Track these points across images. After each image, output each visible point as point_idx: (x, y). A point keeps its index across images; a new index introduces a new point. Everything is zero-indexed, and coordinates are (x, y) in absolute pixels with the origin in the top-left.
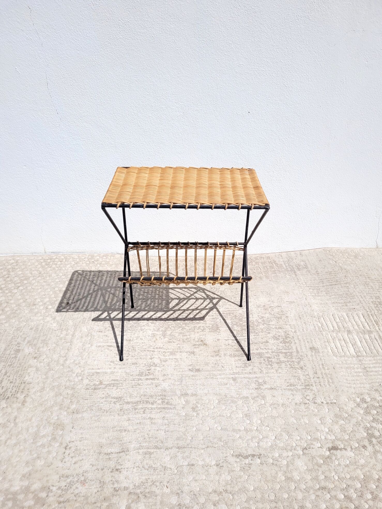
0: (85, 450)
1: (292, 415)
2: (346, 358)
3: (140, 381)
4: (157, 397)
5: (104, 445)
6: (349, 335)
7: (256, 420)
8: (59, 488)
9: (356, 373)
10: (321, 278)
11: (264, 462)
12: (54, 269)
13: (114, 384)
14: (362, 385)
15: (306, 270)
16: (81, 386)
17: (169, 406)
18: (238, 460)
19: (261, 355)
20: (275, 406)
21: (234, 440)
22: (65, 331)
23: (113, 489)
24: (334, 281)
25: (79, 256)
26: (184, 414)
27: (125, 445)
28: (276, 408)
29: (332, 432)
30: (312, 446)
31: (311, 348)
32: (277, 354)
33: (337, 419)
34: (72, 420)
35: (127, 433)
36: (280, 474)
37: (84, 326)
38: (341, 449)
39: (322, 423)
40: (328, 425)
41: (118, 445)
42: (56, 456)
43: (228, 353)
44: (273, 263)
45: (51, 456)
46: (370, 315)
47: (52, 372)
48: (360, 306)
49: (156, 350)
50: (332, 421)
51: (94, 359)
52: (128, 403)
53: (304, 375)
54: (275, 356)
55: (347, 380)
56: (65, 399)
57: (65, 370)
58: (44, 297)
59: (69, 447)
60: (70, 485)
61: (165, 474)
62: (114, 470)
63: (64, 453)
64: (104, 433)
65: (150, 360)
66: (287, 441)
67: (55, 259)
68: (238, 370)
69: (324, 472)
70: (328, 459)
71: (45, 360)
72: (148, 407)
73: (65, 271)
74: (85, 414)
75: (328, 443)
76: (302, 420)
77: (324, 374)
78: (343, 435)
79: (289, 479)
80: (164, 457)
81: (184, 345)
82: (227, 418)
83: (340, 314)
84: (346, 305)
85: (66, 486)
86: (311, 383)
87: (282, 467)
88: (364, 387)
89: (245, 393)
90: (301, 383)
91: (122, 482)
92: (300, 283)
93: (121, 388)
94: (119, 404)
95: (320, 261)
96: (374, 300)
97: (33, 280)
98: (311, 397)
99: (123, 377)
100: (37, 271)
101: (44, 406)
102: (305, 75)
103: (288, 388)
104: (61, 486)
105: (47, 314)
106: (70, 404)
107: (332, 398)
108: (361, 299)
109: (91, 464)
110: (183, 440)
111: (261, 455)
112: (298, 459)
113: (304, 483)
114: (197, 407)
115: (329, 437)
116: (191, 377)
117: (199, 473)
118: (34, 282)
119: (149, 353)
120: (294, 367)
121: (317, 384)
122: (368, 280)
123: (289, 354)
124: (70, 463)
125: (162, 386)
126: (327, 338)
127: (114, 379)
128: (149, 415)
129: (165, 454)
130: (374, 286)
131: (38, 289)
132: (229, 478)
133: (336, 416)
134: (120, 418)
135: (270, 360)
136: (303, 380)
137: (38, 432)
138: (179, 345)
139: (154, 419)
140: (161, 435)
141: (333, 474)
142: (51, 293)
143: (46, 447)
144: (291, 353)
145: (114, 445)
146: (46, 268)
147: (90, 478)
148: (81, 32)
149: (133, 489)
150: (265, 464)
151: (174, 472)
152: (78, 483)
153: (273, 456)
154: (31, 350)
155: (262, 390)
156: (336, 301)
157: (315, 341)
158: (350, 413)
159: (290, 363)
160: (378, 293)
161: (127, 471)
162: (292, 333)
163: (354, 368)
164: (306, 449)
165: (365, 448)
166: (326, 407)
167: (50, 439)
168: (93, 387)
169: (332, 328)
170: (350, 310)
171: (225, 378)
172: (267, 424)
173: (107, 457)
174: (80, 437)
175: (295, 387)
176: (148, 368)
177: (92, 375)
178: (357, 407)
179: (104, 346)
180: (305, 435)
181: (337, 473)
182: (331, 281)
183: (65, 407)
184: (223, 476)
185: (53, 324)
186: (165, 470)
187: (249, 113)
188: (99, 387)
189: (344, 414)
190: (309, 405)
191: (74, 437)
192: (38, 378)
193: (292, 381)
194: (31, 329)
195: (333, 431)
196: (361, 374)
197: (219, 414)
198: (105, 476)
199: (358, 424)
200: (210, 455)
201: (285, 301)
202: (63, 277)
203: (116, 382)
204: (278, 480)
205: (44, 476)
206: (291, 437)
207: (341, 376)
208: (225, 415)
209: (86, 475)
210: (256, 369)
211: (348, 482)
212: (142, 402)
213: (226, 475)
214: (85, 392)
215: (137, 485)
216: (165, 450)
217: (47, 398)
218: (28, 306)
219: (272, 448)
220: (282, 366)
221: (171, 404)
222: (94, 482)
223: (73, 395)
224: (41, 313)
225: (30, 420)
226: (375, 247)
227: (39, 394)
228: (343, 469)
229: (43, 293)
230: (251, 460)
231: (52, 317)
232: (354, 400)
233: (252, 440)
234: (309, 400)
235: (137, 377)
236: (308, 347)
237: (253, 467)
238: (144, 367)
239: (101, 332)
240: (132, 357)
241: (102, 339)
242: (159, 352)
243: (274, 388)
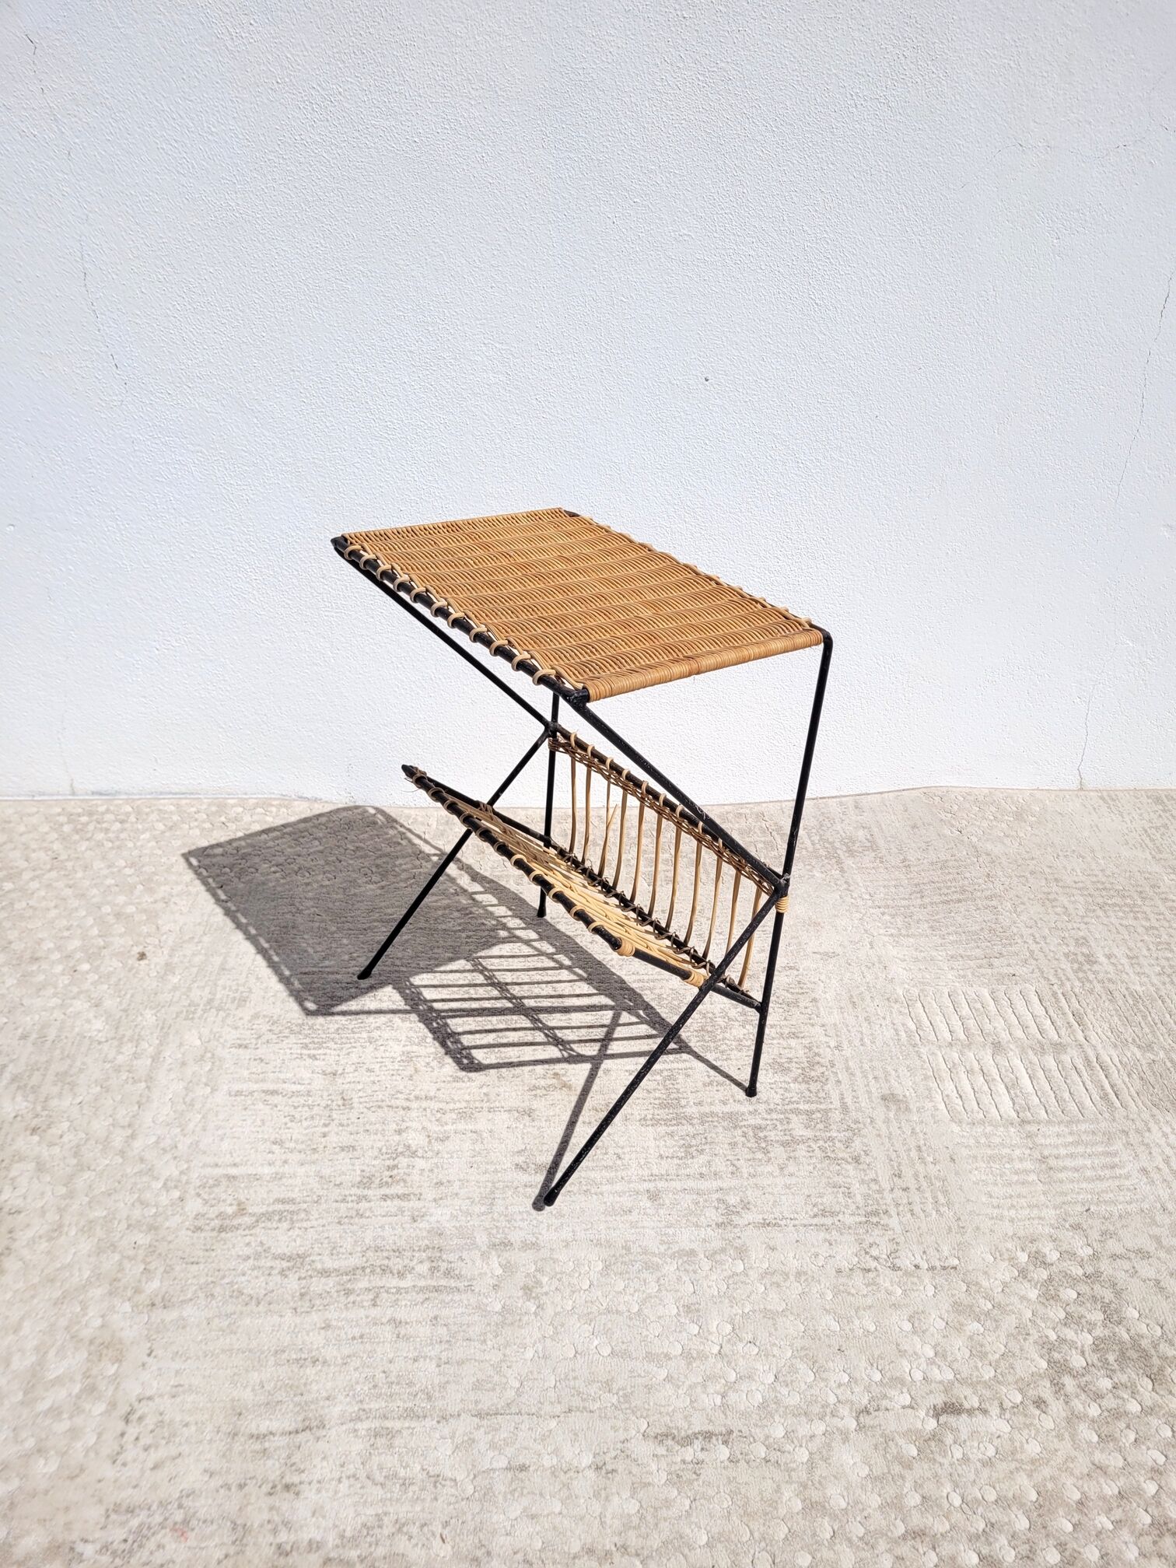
0: (186, 1425)
1: (828, 1307)
2: (989, 1129)
3: (364, 1205)
4: (417, 1255)
5: (247, 1410)
6: (998, 1057)
7: (718, 1325)
8: (105, 1548)
9: (1016, 1173)
10: (916, 881)
11: (740, 1457)
12: (100, 844)
13: (281, 1213)
14: (1036, 1212)
15: (873, 854)
16: (178, 1219)
17: (453, 1283)
18: (661, 1450)
19: (737, 1119)
20: (776, 1278)
21: (649, 1388)
22: (130, 1045)
23: (273, 1548)
24: (953, 889)
25: (178, 806)
26: (498, 1307)
27: (312, 1407)
28: (778, 1286)
29: (944, 1357)
30: (885, 1403)
31: (884, 1098)
32: (782, 1116)
33: (961, 1319)
34: (149, 1330)
35: (321, 1371)
36: (788, 1493)
37: (190, 1030)
38: (970, 1412)
39: (915, 1332)
40: (933, 1335)
41: (291, 1406)
42: (95, 1443)
43: (637, 1112)
44: (774, 833)
45: (79, 1445)
46: (1060, 996)
47: (87, 1175)
48: (1031, 968)
49: (414, 1105)
50: (944, 1324)
51: (220, 1132)
52: (325, 1273)
53: (863, 1182)
54: (778, 1123)
55: (991, 1197)
56: (125, 1261)
57: (129, 1170)
58: (66, 934)
59: (136, 1416)
60: (141, 1536)
61: (436, 1499)
62: (279, 1487)
63: (123, 1435)
64: (247, 1371)
65: (397, 1138)
66: (810, 1387)
67: (103, 814)
68: (665, 1166)
69: (919, 1482)
70: (933, 1444)
71: (65, 1139)
72: (388, 1285)
73: (136, 853)
74: (189, 1311)
75: (931, 1392)
76: (857, 1322)
77: (921, 1179)
78: (976, 1367)
79: (814, 1508)
80: (433, 1446)
81: (501, 1090)
82: (631, 1319)
83: (971, 991)
84: (991, 965)
85: (125, 1541)
86: (884, 1207)
87: (794, 1470)
88: (1040, 1218)
89: (686, 1238)
90: (853, 1207)
91: (301, 1527)
92: (855, 895)
93: (305, 1224)
94: (297, 1276)
95: (914, 827)
96: (1072, 949)
97: (32, 879)
98: (882, 1250)
99: (312, 1190)
100: (47, 850)
101: (59, 1284)
102: (875, 272)
103: (815, 1221)
104: (110, 1540)
105: (75, 990)
106: (144, 1279)
107: (946, 1253)
108: (1034, 947)
109: (205, 1471)
110: (494, 1389)
111: (731, 1432)
112: (844, 1443)
113: (858, 1519)
114: (539, 1283)
115: (936, 1374)
116: (521, 1189)
117: (541, 1494)
118: (34, 885)
119: (391, 1113)
120: (833, 1156)
121: (901, 1208)
122: (1055, 889)
123: (819, 1115)
124: (140, 1466)
125: (433, 1219)
126: (934, 1065)
127: (282, 1196)
128: (389, 1312)
129: (438, 1436)
130: (1071, 907)
131: (49, 910)
132: (632, 1507)
133: (958, 1307)
134: (298, 1320)
135: (761, 1135)
136: (859, 1198)
137: (38, 1368)
138: (485, 1090)
139: (406, 1323)
140: (427, 1373)
141: (948, 1488)
142: (90, 921)
143: (65, 1416)
144: (826, 1111)
145: (278, 1408)
146: (75, 842)
147: (201, 1514)
148: (192, 119)
149: (337, 1546)
150: (742, 1462)
151: (463, 1491)
152: (163, 1531)
153: (767, 1437)
154: (21, 1104)
155: (736, 1230)
156: (961, 951)
157: (898, 1077)
158: (999, 1298)
159: (821, 1143)
160: (1083, 926)
161: (319, 1491)
162: (828, 1050)
163: (1011, 1160)
164: (868, 1413)
165: (1043, 1406)
166: (927, 1281)
167: (76, 1388)
168: (216, 1223)
169: (947, 1035)
170: (1001, 979)
171: (624, 1193)
172: (750, 1337)
173: (257, 1446)
174: (172, 1383)
175: (836, 1219)
176: (391, 1163)
177: (214, 1185)
178: (1021, 1279)
179: (251, 1093)
180: (866, 1369)
181: (958, 1487)
182: (946, 891)
183: (126, 1288)
184: (616, 1500)
185: (94, 1021)
186: (435, 1487)
187: (707, 380)
188: (235, 1222)
189: (982, 1301)
190: (878, 1275)
191: (155, 1384)
192: (43, 1194)
193: (827, 1200)
194: (24, 1037)
195: (949, 1353)
196: (1033, 1177)
197: (605, 1305)
198: (250, 1508)
199: (1021, 1331)
200: (576, 1434)
201: (809, 950)
202: (128, 871)
203: (287, 1207)
204: (782, 1512)
205: (58, 1509)
206: (824, 1376)
207: (974, 1183)
208: (623, 1308)
209: (190, 1504)
210: (720, 1165)
211: (990, 1515)
212: (368, 1271)
213: (624, 1498)
214: (192, 1238)
215: (348, 1534)
216: (438, 1422)
217: (68, 1260)
218: (14, 962)
219: (766, 1409)
220: (797, 1154)
221: (459, 1277)
222: (215, 1526)
223: (152, 1250)
224: (56, 988)
225: (16, 1331)
226: (1075, 786)
227: (44, 1245)
228: (977, 1472)
229: (64, 922)
230: (702, 1449)
231: (90, 999)
232: (1011, 1259)
233: (705, 1387)
234: (876, 1259)
235: (354, 1191)
236: (876, 1094)
237: (707, 1473)
238: (376, 1158)
239: (246, 1047)
240: (341, 1128)
241: (248, 1069)
242: (425, 1109)
243: (774, 1222)
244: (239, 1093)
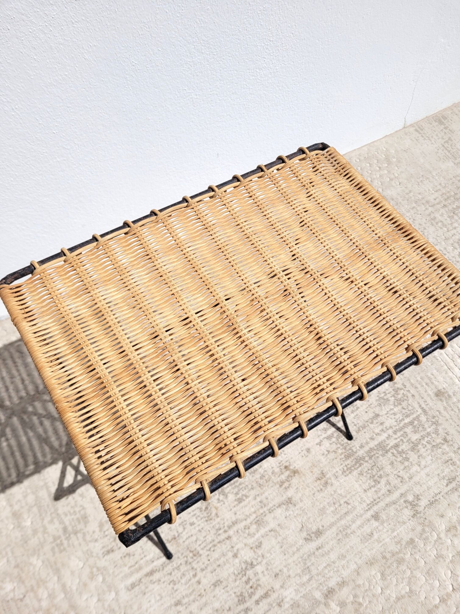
31: (437, 395)
32: (402, 432)
43: (338, 469)
49: (231, 533)
54: (403, 438)
65: (237, 561)
68: (370, 494)
81: (266, 494)
103: (449, 488)
119: (223, 546)
120: (435, 444)
123: (416, 422)
125: (288, 599)
126: (444, 361)
135: (400, 450)
138: (258, 499)
144: (418, 418)
155: (422, 515)
157: (435, 378)
159: (426, 439)
171: (363, 524)
176: (245, 579)
193: (447, 472)
208: (403, 593)
210: (393, 480)
220: (421, 452)
236: (433, 395)
238: (236, 580)
239: (113, 551)
240: (204, 572)
241: (126, 566)
242: (237, 531)
243: (433, 500)
244: (133, 586)
